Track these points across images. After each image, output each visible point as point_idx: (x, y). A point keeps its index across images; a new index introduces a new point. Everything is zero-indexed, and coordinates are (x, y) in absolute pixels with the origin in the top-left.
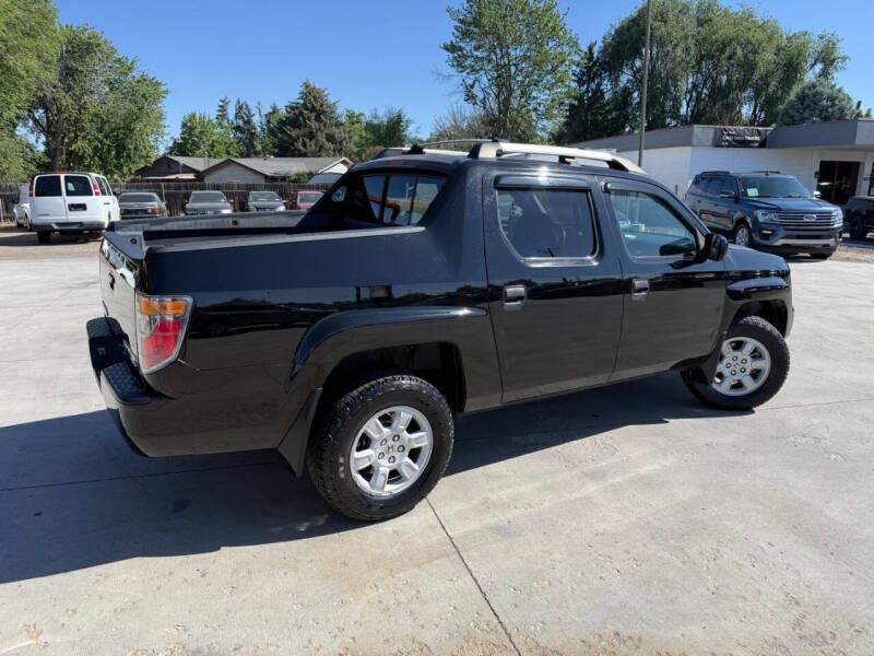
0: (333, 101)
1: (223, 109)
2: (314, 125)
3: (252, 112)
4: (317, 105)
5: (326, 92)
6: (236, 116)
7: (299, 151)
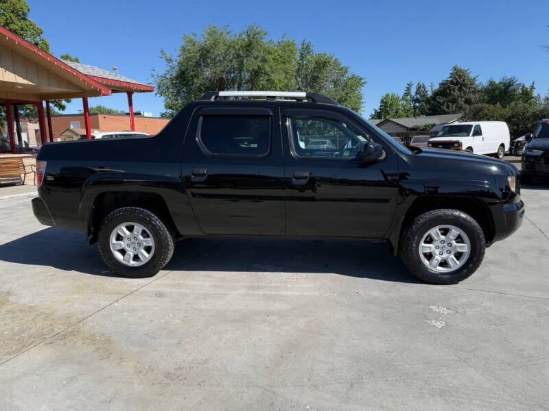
0: (473, 77)
1: (408, 89)
2: (456, 93)
3: (427, 89)
4: (461, 81)
5: (469, 71)
6: (416, 93)
7: (444, 111)
